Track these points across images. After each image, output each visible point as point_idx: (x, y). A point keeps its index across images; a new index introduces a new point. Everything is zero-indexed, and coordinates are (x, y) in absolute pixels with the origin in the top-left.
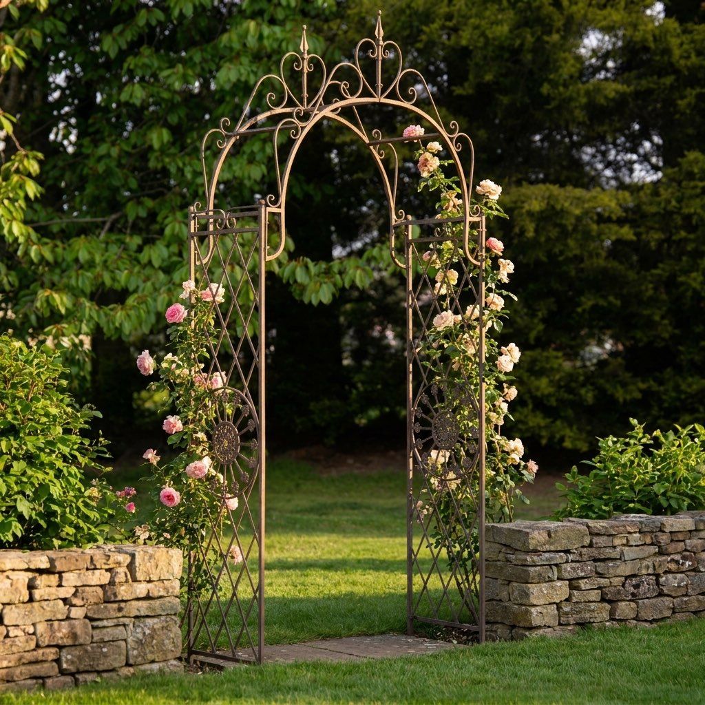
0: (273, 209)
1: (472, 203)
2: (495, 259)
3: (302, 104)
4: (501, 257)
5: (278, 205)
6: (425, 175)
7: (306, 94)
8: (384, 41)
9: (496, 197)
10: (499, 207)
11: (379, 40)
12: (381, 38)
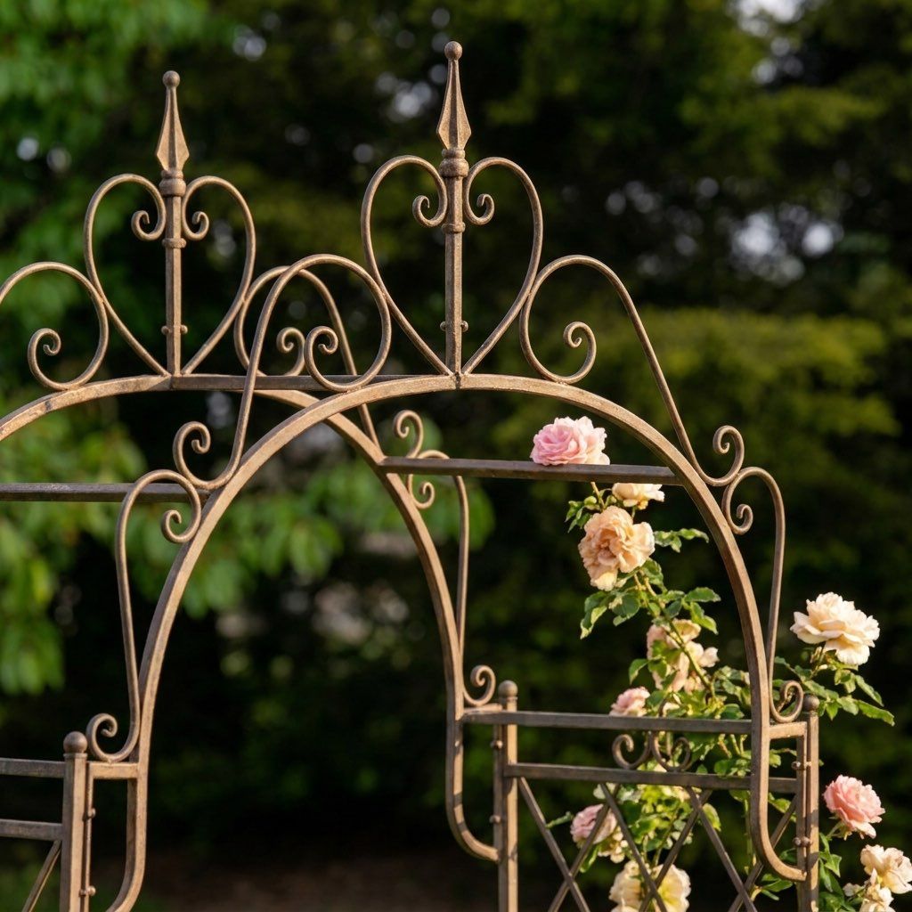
0: (111, 767)
1: (781, 673)
2: (849, 847)
3: (164, 359)
4: (873, 842)
5: (128, 750)
6: (605, 581)
7: (178, 328)
8: (472, 159)
9: (861, 656)
10: (868, 689)
11: (452, 155)
12: (461, 150)
